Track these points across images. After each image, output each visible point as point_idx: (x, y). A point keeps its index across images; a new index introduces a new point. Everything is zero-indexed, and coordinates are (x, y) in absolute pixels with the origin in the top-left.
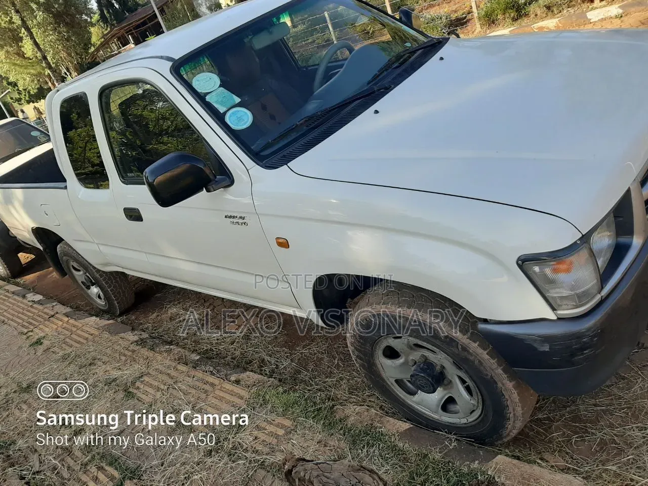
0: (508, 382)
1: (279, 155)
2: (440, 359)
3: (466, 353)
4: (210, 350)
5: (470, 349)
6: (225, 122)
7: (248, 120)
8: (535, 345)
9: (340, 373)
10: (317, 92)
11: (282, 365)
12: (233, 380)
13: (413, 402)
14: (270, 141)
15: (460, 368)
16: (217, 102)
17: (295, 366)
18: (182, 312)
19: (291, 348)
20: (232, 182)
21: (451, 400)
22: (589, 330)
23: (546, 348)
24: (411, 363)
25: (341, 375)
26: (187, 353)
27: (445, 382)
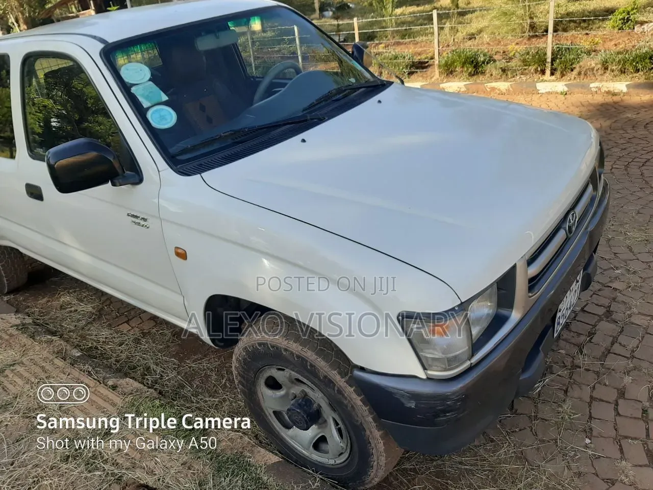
0: (376, 431)
1: (196, 163)
2: (318, 397)
3: (341, 396)
4: (95, 348)
5: (346, 393)
6: (146, 118)
7: (171, 120)
8: (403, 400)
9: (224, 393)
10: (257, 104)
11: (167, 376)
12: (110, 384)
13: (288, 436)
14: (189, 146)
15: (334, 410)
16: (142, 96)
17: (180, 379)
18: (75, 302)
19: (181, 360)
20: (140, 180)
21: (323, 439)
22: (454, 393)
23: (412, 405)
24: (291, 397)
25: (225, 396)
26: (68, 347)
27: (320, 421)
